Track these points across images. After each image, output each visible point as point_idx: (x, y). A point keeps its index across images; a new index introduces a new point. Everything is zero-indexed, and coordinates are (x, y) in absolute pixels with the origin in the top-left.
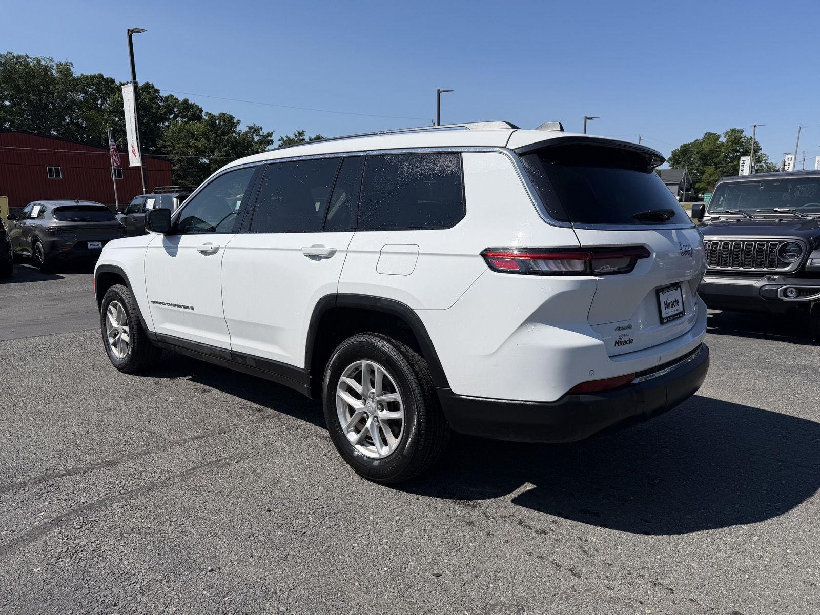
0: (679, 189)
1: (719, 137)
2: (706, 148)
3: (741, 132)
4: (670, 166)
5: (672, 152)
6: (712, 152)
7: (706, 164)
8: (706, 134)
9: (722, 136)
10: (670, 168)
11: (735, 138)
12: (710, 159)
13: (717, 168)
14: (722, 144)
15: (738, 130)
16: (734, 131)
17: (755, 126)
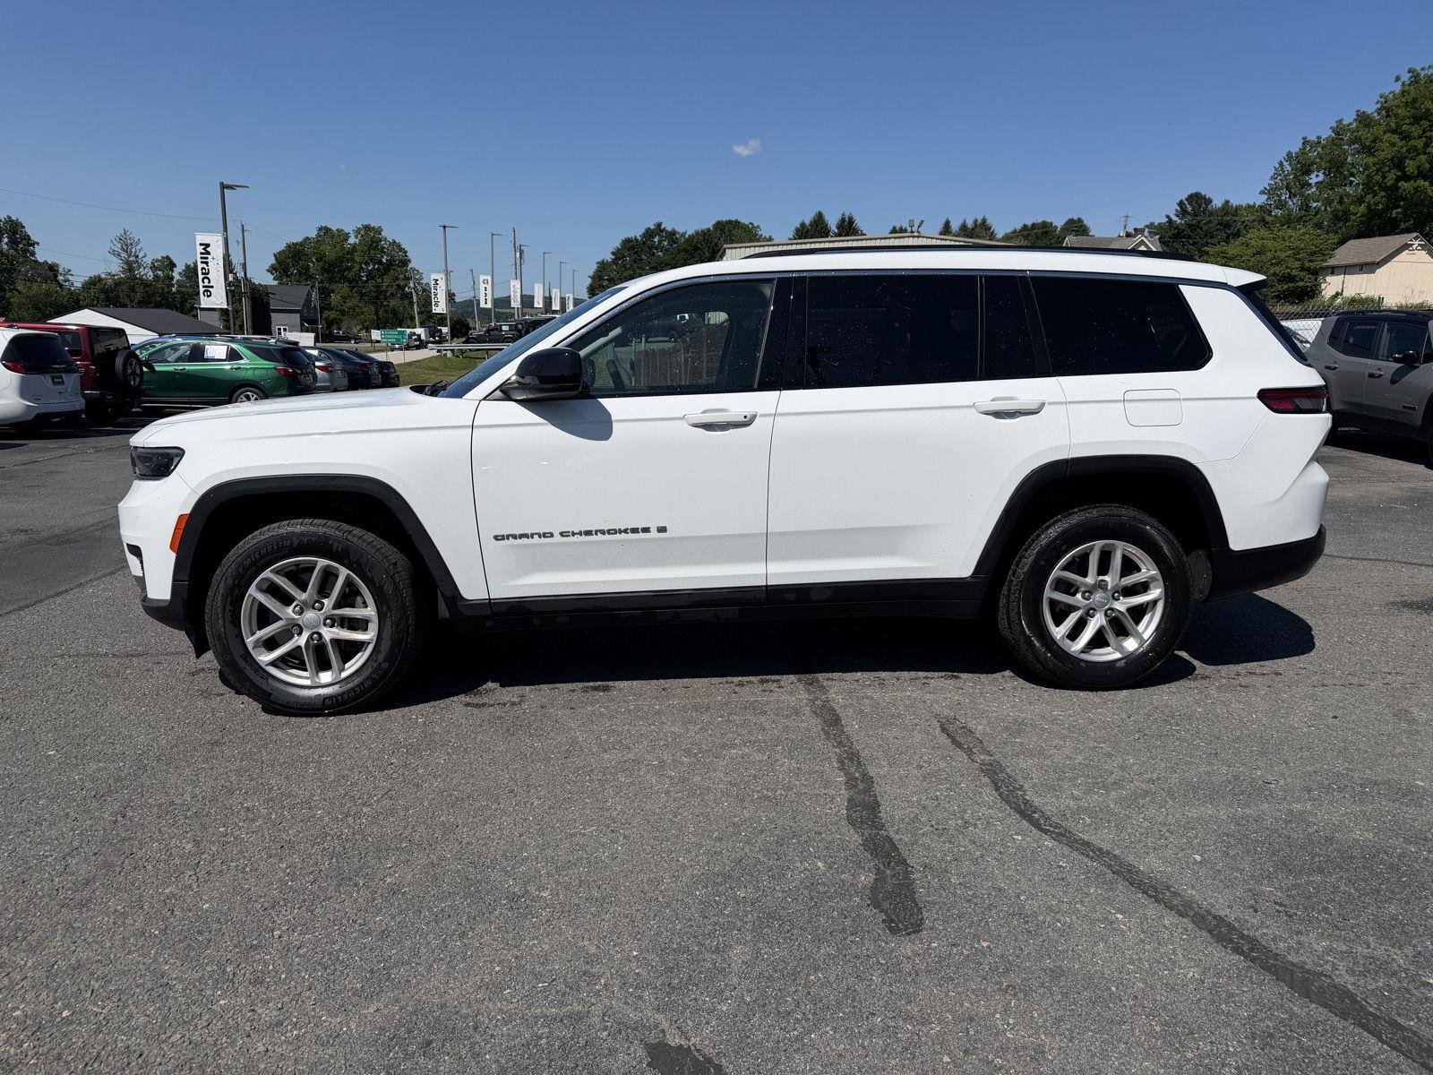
0: (301, 319)
1: (347, 236)
2: (330, 253)
3: (379, 231)
4: (275, 279)
5: (275, 255)
6: (340, 259)
7: (331, 280)
8: (320, 229)
9: (352, 235)
10: (276, 283)
11: (373, 242)
12: (339, 272)
13: (352, 288)
14: (354, 247)
15: (374, 228)
16: (367, 228)
17: (444, 227)
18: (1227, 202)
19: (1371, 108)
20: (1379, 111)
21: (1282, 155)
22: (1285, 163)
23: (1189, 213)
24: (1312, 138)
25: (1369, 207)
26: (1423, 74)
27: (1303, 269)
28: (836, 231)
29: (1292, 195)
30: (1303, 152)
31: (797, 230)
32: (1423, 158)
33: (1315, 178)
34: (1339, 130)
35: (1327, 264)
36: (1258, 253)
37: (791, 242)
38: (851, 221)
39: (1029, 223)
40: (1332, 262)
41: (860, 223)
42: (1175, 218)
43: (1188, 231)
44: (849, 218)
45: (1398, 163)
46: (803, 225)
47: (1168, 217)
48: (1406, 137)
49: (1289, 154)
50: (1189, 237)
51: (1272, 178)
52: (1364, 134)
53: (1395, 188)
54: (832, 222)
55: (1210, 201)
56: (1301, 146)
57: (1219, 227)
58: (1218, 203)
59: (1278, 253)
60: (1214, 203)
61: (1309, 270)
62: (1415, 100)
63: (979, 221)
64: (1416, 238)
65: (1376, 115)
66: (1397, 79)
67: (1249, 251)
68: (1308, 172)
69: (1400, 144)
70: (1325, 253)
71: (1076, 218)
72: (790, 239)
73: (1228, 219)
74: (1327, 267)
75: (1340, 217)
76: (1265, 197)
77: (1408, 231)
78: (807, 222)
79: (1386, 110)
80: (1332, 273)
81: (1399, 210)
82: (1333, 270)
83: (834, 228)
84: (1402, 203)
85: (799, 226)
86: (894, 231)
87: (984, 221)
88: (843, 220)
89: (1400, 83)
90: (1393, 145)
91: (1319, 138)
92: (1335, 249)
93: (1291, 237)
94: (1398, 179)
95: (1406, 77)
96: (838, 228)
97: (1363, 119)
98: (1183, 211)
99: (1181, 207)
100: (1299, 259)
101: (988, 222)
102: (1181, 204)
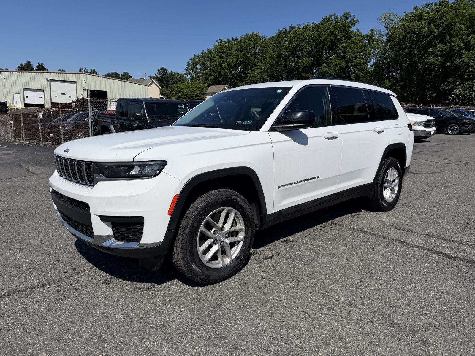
18: (172, 71)
19: (211, 48)
20: (213, 49)
21: (189, 59)
22: (190, 61)
23: (161, 74)
24: (197, 55)
25: (214, 76)
26: (223, 40)
27: (200, 93)
28: (37, 69)
29: (193, 71)
30: (194, 59)
31: (19, 67)
32: (226, 64)
33: (198, 67)
34: (203, 53)
35: (206, 92)
36: (188, 88)
37: (17, 71)
38: (43, 66)
39: (111, 73)
40: (207, 92)
41: (46, 66)
42: (157, 75)
43: (162, 79)
44: (42, 64)
45: (220, 65)
46: (21, 65)
47: (155, 74)
48: (221, 57)
49: (191, 59)
50: (163, 81)
51: (187, 65)
52: (210, 55)
53: (220, 72)
54: (35, 65)
55: (167, 71)
56: (194, 57)
57: (170, 79)
58: (169, 71)
59: (194, 88)
60: (168, 71)
61: (202, 94)
62: (222, 48)
63: (92, 70)
64: (227, 86)
65: (212, 50)
66: (217, 41)
67: (186, 87)
68: (196, 65)
69: (220, 59)
70: (205, 89)
71: (126, 72)
72: (16, 70)
73: (173, 76)
74: (206, 93)
75: (207, 79)
76: (186, 71)
77: (224, 84)
78: (23, 64)
79: (216, 49)
80: (208, 95)
81: (222, 78)
82: (208, 94)
83: (35, 68)
84: (222, 76)
85: (19, 65)
86: (60, 70)
87: (94, 70)
88: (39, 65)
89: (218, 42)
90: (219, 59)
91: (199, 55)
92: (207, 88)
93: (196, 84)
94: (221, 69)
95: (219, 41)
96: (37, 68)
97: (209, 51)
98: (160, 73)
99: (159, 72)
100: (199, 91)
101: (96, 71)
102: (159, 70)
